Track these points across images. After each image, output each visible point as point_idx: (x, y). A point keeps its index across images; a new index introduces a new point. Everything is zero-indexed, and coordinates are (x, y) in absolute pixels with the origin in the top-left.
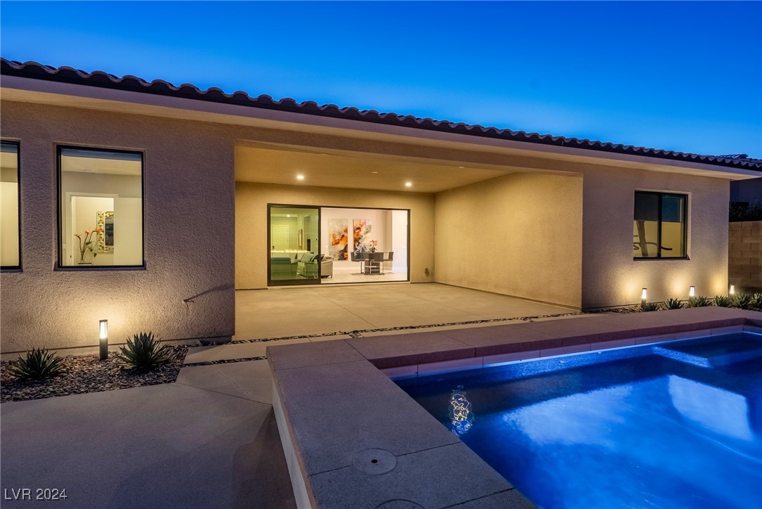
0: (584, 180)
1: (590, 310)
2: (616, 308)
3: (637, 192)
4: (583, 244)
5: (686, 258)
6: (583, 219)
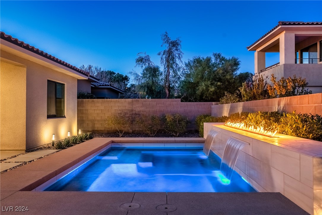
0: (27, 70)
1: (30, 150)
2: (40, 147)
3: (48, 81)
4: (26, 109)
5: (64, 117)
6: (26, 94)
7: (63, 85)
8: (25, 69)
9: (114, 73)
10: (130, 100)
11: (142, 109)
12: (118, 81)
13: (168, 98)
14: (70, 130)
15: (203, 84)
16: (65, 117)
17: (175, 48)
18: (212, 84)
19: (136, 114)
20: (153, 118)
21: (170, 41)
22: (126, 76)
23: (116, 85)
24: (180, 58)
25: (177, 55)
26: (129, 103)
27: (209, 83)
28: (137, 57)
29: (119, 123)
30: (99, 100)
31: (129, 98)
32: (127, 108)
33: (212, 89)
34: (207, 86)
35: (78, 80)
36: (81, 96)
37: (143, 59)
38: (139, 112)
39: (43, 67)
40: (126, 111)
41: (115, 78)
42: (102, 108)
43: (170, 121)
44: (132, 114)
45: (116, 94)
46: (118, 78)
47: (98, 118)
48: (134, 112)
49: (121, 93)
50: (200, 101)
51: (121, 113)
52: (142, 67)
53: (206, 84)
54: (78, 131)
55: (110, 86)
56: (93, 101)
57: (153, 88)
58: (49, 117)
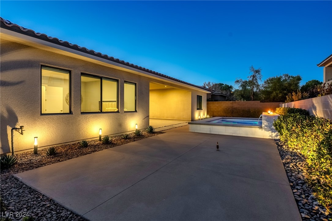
7: (202, 96)
8: (191, 92)
9: (223, 85)
10: (231, 102)
11: (237, 106)
12: (225, 89)
13: (253, 100)
14: (204, 115)
15: (274, 93)
16: (202, 109)
17: (257, 73)
18: (280, 92)
19: (234, 109)
20: (243, 111)
21: (255, 70)
22: (231, 86)
23: (224, 92)
24: (260, 79)
25: (259, 77)
26: (231, 103)
27: (278, 92)
28: (236, 80)
29: (226, 113)
30: (216, 102)
31: (231, 101)
32: (230, 106)
33: (280, 95)
34: (277, 94)
35: (207, 94)
36: (208, 100)
37: (238, 81)
38: (236, 108)
39: (196, 90)
40: (229, 107)
41: (224, 87)
42: (218, 106)
43: (253, 112)
44: (233, 109)
45: (224, 98)
46: (225, 87)
47: (215, 111)
48: (233, 108)
49: (227, 97)
50: (273, 102)
51: (227, 108)
52: (238, 85)
53: (277, 92)
54: (207, 115)
55: (221, 93)
56: (213, 103)
57: (244, 96)
58: (198, 109)
